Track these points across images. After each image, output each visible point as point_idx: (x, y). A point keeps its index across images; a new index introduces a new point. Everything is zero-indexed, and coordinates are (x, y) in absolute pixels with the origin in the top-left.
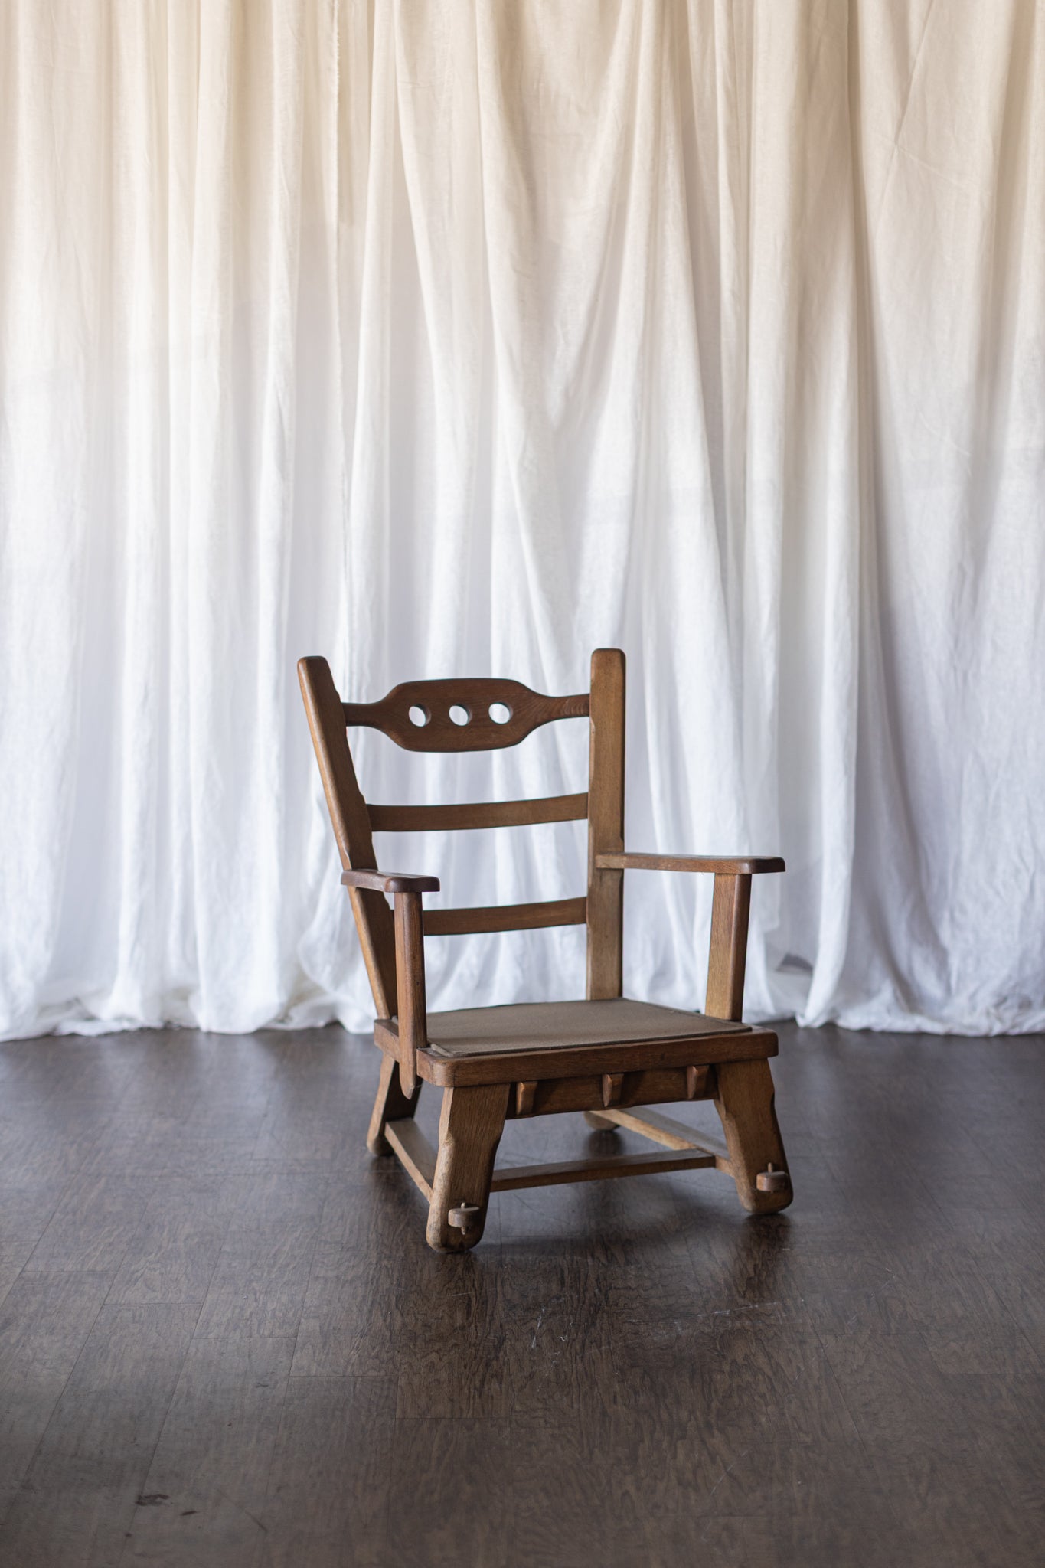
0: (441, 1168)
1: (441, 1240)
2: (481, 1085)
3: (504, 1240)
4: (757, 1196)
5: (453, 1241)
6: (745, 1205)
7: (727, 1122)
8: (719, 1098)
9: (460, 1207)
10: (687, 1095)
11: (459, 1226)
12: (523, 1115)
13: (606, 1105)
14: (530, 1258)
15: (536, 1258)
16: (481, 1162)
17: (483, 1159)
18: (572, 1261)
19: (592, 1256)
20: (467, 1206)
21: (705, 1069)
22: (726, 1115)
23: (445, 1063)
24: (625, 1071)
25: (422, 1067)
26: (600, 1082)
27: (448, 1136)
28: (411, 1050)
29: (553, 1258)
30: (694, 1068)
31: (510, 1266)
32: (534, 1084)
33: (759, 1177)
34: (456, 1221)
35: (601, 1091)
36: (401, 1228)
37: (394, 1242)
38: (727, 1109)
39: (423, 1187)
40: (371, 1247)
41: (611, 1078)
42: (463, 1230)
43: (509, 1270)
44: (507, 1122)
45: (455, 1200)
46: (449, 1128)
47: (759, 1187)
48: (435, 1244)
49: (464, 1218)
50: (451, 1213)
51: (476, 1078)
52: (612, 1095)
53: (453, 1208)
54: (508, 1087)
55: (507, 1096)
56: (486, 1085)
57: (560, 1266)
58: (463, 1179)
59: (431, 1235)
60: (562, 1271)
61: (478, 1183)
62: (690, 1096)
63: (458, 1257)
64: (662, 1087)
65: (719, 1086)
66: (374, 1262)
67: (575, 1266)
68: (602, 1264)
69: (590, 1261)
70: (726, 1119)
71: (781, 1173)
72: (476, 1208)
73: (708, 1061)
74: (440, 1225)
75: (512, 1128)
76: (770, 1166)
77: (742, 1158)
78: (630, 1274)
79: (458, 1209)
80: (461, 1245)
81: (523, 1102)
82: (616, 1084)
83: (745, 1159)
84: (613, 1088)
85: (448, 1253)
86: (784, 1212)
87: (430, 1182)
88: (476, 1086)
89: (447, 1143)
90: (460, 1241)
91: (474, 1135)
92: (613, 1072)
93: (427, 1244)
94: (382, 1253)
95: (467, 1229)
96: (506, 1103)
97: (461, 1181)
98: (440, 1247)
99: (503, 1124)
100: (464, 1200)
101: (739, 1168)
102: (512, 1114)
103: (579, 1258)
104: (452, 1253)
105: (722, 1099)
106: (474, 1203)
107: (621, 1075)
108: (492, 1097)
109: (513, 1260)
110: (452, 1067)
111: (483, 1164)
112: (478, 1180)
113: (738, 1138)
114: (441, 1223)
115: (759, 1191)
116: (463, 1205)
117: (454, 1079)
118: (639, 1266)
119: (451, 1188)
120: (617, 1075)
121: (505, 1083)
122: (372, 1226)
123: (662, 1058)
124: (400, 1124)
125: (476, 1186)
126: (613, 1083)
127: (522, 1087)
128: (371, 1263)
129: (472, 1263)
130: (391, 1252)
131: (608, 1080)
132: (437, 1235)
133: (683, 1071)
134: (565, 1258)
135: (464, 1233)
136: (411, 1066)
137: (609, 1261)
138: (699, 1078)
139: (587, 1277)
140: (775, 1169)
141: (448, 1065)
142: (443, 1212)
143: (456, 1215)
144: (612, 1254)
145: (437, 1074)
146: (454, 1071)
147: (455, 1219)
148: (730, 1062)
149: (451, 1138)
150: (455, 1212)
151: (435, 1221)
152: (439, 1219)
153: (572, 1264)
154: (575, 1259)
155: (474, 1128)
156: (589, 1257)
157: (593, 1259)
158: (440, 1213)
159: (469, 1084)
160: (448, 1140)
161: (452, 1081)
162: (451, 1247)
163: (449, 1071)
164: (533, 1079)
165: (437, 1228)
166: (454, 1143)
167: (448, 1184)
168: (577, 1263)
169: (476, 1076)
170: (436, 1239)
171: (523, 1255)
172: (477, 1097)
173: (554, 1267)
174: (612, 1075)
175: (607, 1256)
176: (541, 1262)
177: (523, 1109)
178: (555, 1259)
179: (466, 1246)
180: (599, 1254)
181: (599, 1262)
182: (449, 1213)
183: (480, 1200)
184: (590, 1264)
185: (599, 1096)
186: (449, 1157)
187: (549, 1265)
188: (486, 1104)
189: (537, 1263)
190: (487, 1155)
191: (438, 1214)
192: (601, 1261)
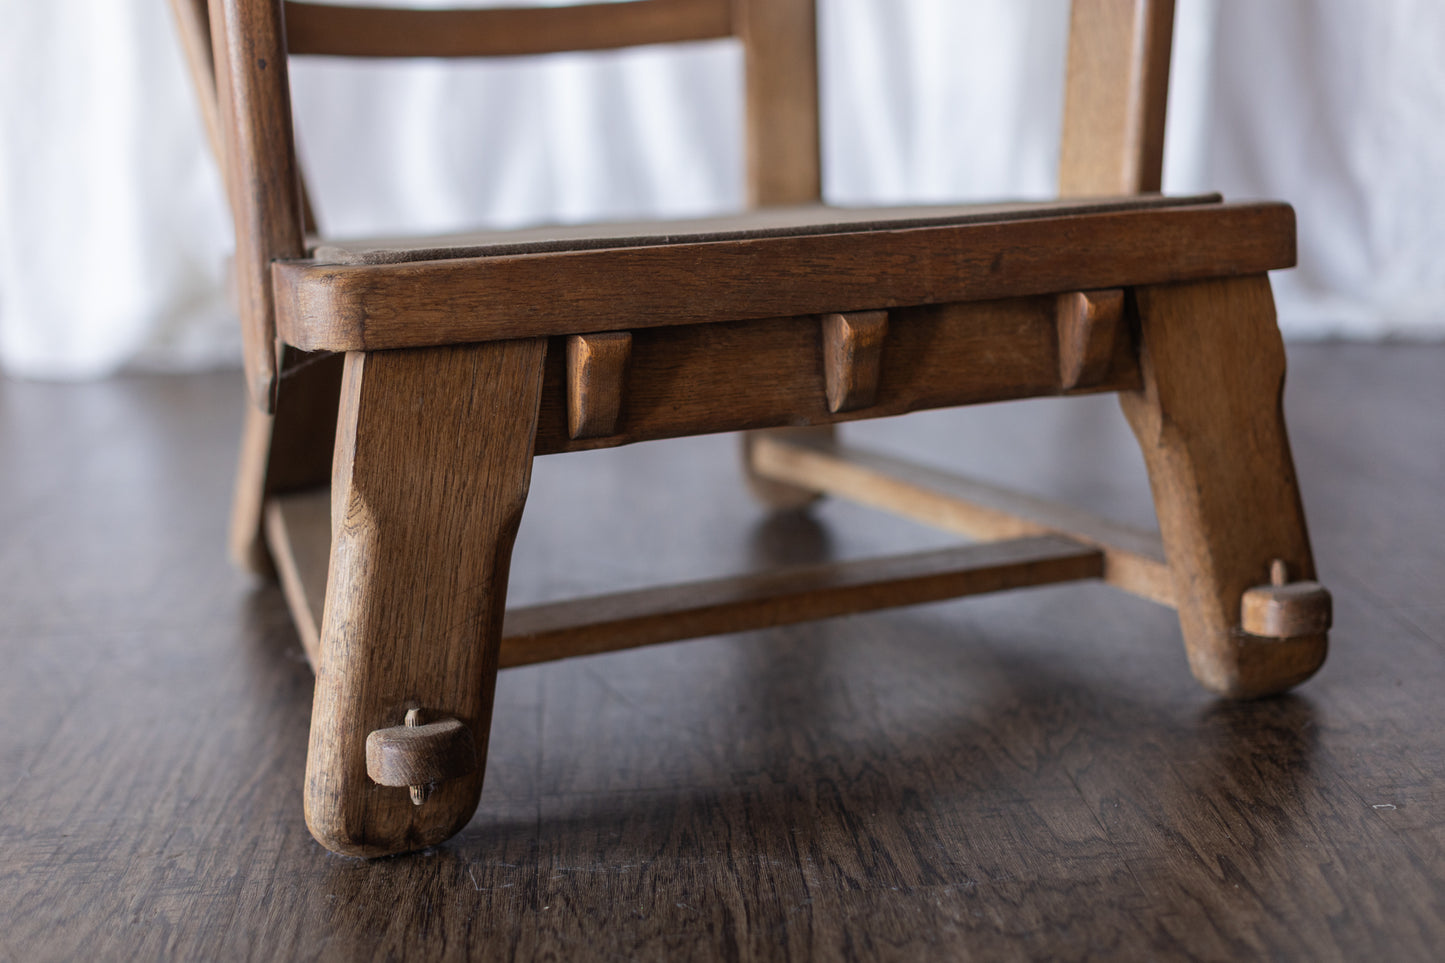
0: (336, 606)
1: (348, 826)
2: (453, 347)
3: (550, 806)
4: (1246, 651)
5: (385, 825)
6: (1211, 672)
7: (1164, 453)
8: (1139, 388)
9: (402, 722)
10: (1057, 375)
11: (397, 783)
12: (590, 439)
13: (836, 405)
14: (625, 869)
15: (645, 867)
16: (463, 582)
17: (470, 572)
18: (755, 871)
19: (814, 850)
20: (424, 718)
21: (1114, 300)
22: (1164, 434)
23: (331, 277)
24: (892, 303)
25: (282, 312)
26: (818, 341)
27: (353, 505)
28: (255, 269)
29: (693, 864)
30: (1084, 300)
31: (559, 902)
32: (622, 342)
33: (1251, 601)
34: (386, 767)
35: (820, 368)
37: (222, 826)
38: (1166, 417)
40: (144, 850)
41: (852, 324)
42: (413, 791)
43: (557, 920)
45: (386, 701)
46: (355, 481)
47: (1250, 626)
48: (330, 837)
49: (411, 757)
50: (374, 742)
51: (435, 322)
52: (855, 376)
53: (380, 726)
54: (540, 354)
55: (536, 382)
56: (469, 346)
57: (718, 894)
58: (407, 638)
59: (319, 811)
60: (728, 918)
61: (458, 646)
62: (1069, 378)
63: (405, 870)
64: (990, 356)
65: (1145, 352)
66: (132, 904)
67: (767, 896)
68: (850, 880)
69: (810, 870)
70: (1161, 445)
71: (1306, 588)
72: (452, 725)
73: (1120, 278)
74: (339, 778)
76: (1277, 571)
77: (1203, 549)
78: (946, 920)
79: (395, 731)
80: (412, 834)
81: (586, 399)
82: (867, 342)
83: (1212, 551)
84: (858, 354)
85: (373, 861)
86: (1306, 689)
88: (438, 348)
89: (352, 530)
90: (406, 824)
91: (436, 501)
92: (858, 306)
93: (308, 833)
94: (172, 865)
95: (425, 794)
96: (537, 401)
97: (401, 641)
98: (343, 846)
99: (528, 467)
100: (416, 700)
101: (1193, 578)
102: (555, 436)
103: (775, 863)
104: (387, 858)
105: (1152, 389)
106: (447, 707)
107: (880, 318)
108: (492, 385)
109: (570, 875)
110: (354, 286)
111: (469, 589)
112: (455, 640)
113: (1194, 496)
114: (345, 773)
115: (1251, 639)
116: (411, 715)
117: (362, 324)
118: (968, 885)
119: (371, 667)
120: (869, 315)
121: (529, 341)
122: (176, 774)
123: (995, 267)
124: (304, 505)
125: (449, 657)
126: (857, 338)
127: (582, 352)
128: (120, 909)
129: (442, 893)
130: (199, 864)
131: (843, 331)
132: (333, 808)
133: (1046, 305)
134: (731, 865)
135: (417, 802)
136: (260, 313)
137: (869, 873)
138: (1096, 327)
139: (809, 934)
140: (1292, 577)
141: (342, 282)
142: (350, 737)
143: (386, 749)
144: (874, 844)
145: (311, 316)
146: (361, 299)
147: (386, 762)
148: (1175, 284)
149: (364, 512)
150: (387, 736)
151: (325, 767)
152: (339, 760)
153: (756, 886)
154: (763, 864)
155: (438, 481)
156: (806, 858)
157: (820, 864)
158: (344, 742)
159: (414, 340)
160: (356, 520)
161: (356, 332)
162: (384, 844)
163: (346, 300)
164: (618, 326)
165: (332, 789)
166: (372, 526)
167: (359, 655)
168: (772, 880)
169: (434, 316)
170: (330, 822)
171: (602, 859)
172: (444, 385)
173: (703, 901)
174: (855, 316)
175: (859, 851)
176: (658, 883)
177: (589, 421)
178: (703, 869)
179: (428, 838)
180: (834, 842)
181: (840, 871)
182: (369, 743)
183: (469, 698)
184: (813, 883)
185: (815, 380)
186: (360, 571)
187: (685, 892)
188: (474, 406)
189: (647, 889)
190: (481, 562)
191: (337, 742)
192: (845, 869)
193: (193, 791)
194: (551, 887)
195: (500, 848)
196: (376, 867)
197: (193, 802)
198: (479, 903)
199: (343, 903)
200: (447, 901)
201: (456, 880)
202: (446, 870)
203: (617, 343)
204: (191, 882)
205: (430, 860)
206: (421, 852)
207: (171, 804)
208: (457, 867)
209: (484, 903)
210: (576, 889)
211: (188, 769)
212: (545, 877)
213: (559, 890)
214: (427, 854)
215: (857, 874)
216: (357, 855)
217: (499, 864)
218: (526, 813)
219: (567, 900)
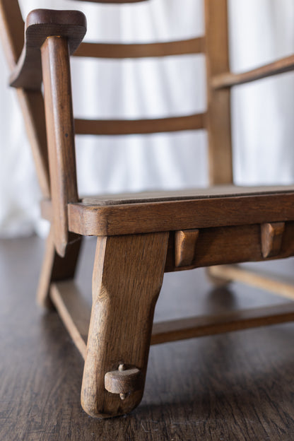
0: (95, 327)
1: (98, 407)
2: (138, 234)
5: (111, 406)
9: (117, 369)
11: (117, 392)
12: (183, 266)
13: (266, 255)
14: (197, 423)
15: (205, 423)
16: (139, 318)
17: (141, 315)
19: (264, 417)
20: (126, 368)
23: (96, 209)
24: (286, 219)
25: (73, 221)
27: (101, 291)
28: (62, 206)
29: (222, 422)
31: (177, 437)
32: (196, 233)
34: (113, 386)
35: (260, 241)
36: (58, 384)
37: (48, 404)
39: (79, 343)
40: (22, 414)
41: (273, 226)
42: (121, 395)
44: (166, 275)
45: (112, 361)
46: (103, 282)
48: (91, 411)
49: (123, 383)
50: (108, 377)
51: (132, 226)
52: (273, 245)
53: (110, 371)
54: (166, 237)
55: (165, 247)
56: (142, 234)
57: (234, 435)
58: (119, 339)
59: (87, 401)
61: (137, 341)
63: (117, 423)
66: (21, 436)
68: (281, 430)
69: (265, 425)
72: (135, 371)
74: (95, 389)
75: (172, 281)
79: (115, 372)
80: (120, 410)
81: (182, 253)
82: (277, 233)
84: (275, 237)
85: (105, 419)
87: (85, 338)
88: (132, 235)
89: (101, 300)
90: (118, 407)
91: (130, 289)
92: (275, 220)
94: (33, 420)
95: (126, 395)
96: (165, 254)
97: (117, 340)
98: (95, 414)
99: (162, 277)
100: (122, 361)
102: (171, 266)
103: (252, 422)
104: (110, 418)
106: (133, 363)
107: (283, 224)
108: (150, 249)
109: (178, 426)
110: (105, 213)
111: (141, 321)
112: (136, 339)
114: (97, 388)
116: (121, 367)
117: (107, 226)
119: (107, 350)
120: (279, 224)
121: (163, 232)
122: (29, 384)
124: (65, 285)
125: (135, 346)
126: (275, 231)
127: (182, 236)
129: (133, 432)
130: (42, 419)
131: (270, 229)
132: (93, 401)
134: (235, 422)
135: (122, 398)
136: (63, 222)
137: (287, 427)
141: (100, 211)
142: (99, 375)
143: (114, 380)
144: (285, 414)
145: (88, 224)
146: (107, 218)
147: (112, 384)
149: (106, 293)
150: (113, 375)
151: (90, 386)
152: (95, 383)
153: (247, 431)
154: (247, 422)
155: (131, 282)
156: (262, 420)
157: (268, 423)
158: (97, 377)
159: (125, 232)
160: (102, 296)
161: (105, 229)
162: (110, 413)
163: (101, 218)
164: (194, 227)
165: (92, 394)
166: (108, 298)
167: (103, 344)
168: (252, 429)
169: (132, 224)
170: (91, 406)
171: (188, 420)
172: (134, 248)
173: (229, 437)
174: (274, 224)
175: (281, 416)
176: (211, 430)
177: (183, 261)
178: (226, 424)
179: (125, 411)
180: (271, 413)
181: (276, 425)
182: (106, 377)
183: (140, 361)
184: (268, 431)
185: (258, 246)
186: (104, 315)
187: (222, 434)
188: (144, 256)
189: (208, 432)
190: (145, 311)
191: (94, 376)
192: (278, 424)
193: (36, 390)
194: (172, 431)
195: (150, 414)
196: (107, 422)
197: (37, 395)
198: (147, 437)
199: (98, 436)
200: (136, 436)
201: (137, 427)
202: (133, 423)
203: (194, 233)
204: (41, 427)
205: (126, 419)
206: (123, 416)
207: (29, 396)
208: (136, 422)
209: (149, 437)
210: (181, 432)
211: (33, 382)
212: (169, 426)
213: (175, 432)
214: (125, 417)
215: (283, 427)
216: (101, 417)
217: (151, 421)
218: (156, 401)
219: (179, 436)
